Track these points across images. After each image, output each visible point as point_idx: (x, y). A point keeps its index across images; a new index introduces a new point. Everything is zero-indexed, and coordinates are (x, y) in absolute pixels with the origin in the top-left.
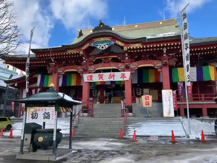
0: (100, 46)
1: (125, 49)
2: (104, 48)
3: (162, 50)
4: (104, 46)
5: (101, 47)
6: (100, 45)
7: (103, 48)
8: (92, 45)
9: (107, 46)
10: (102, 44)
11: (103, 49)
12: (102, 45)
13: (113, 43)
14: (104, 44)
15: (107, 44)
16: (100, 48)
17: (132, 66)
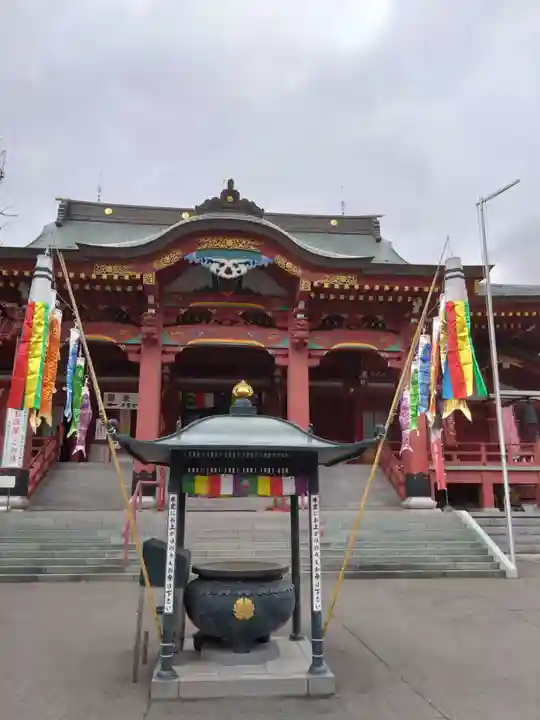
0: (222, 265)
1: (304, 286)
2: (235, 274)
3: (411, 302)
4: (236, 266)
5: (224, 268)
6: (222, 261)
7: (229, 271)
8: (193, 257)
9: (244, 269)
10: (229, 258)
11: (229, 276)
12: (229, 263)
13: (265, 260)
14: (236, 261)
15: (246, 263)
16: (218, 271)
17: (313, 345)
